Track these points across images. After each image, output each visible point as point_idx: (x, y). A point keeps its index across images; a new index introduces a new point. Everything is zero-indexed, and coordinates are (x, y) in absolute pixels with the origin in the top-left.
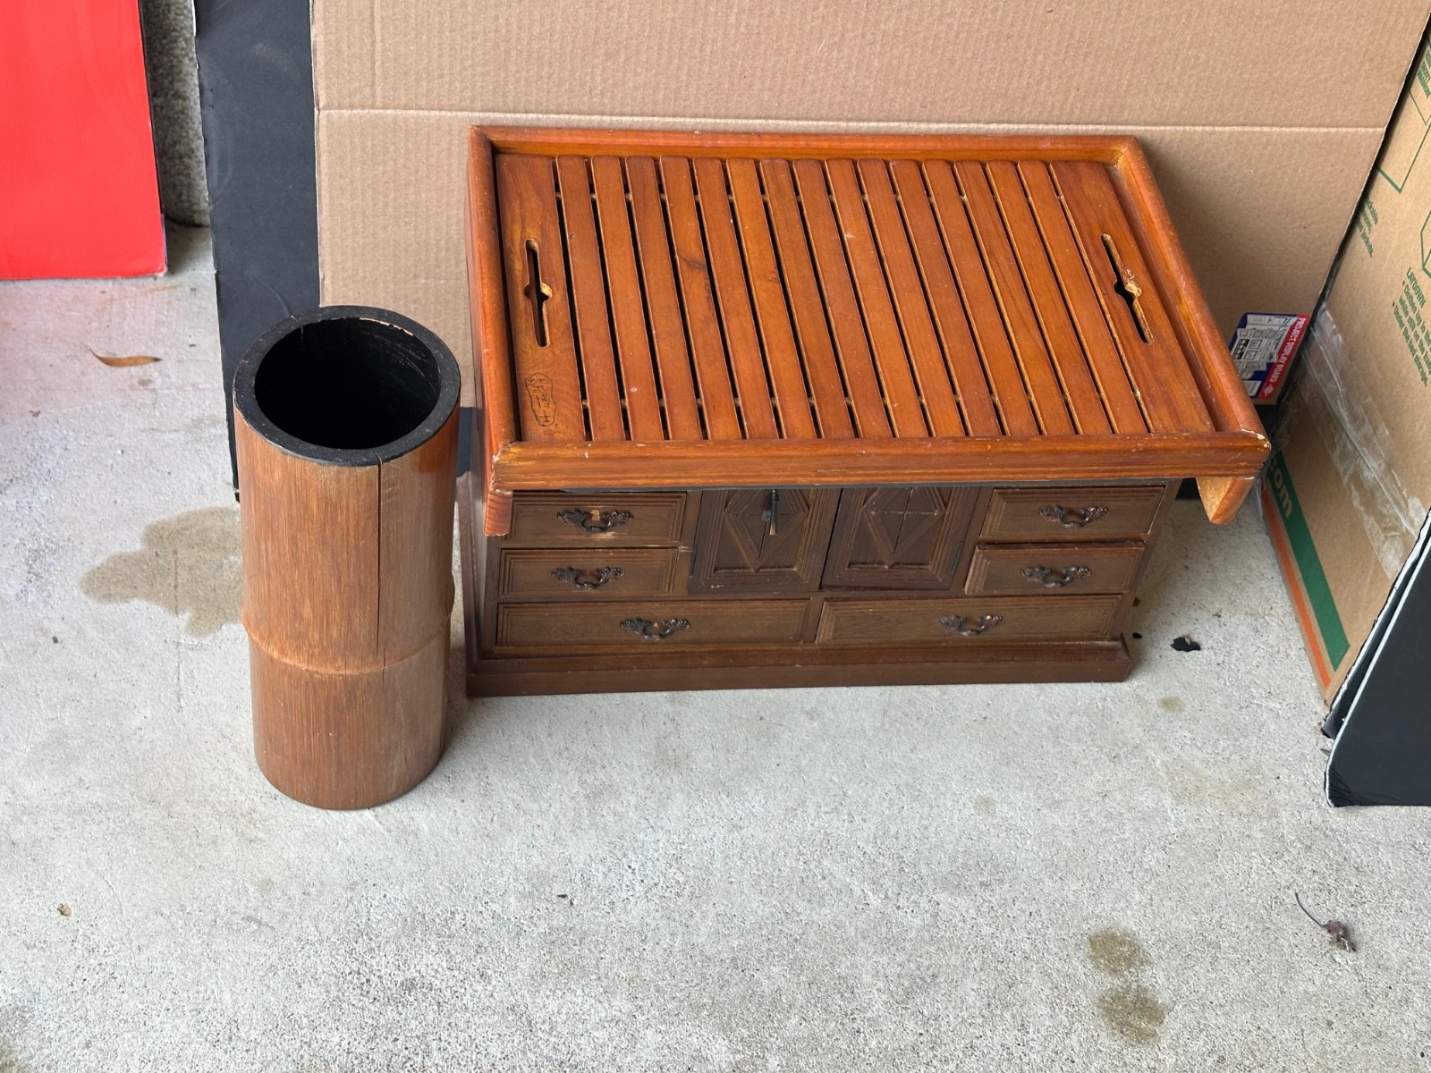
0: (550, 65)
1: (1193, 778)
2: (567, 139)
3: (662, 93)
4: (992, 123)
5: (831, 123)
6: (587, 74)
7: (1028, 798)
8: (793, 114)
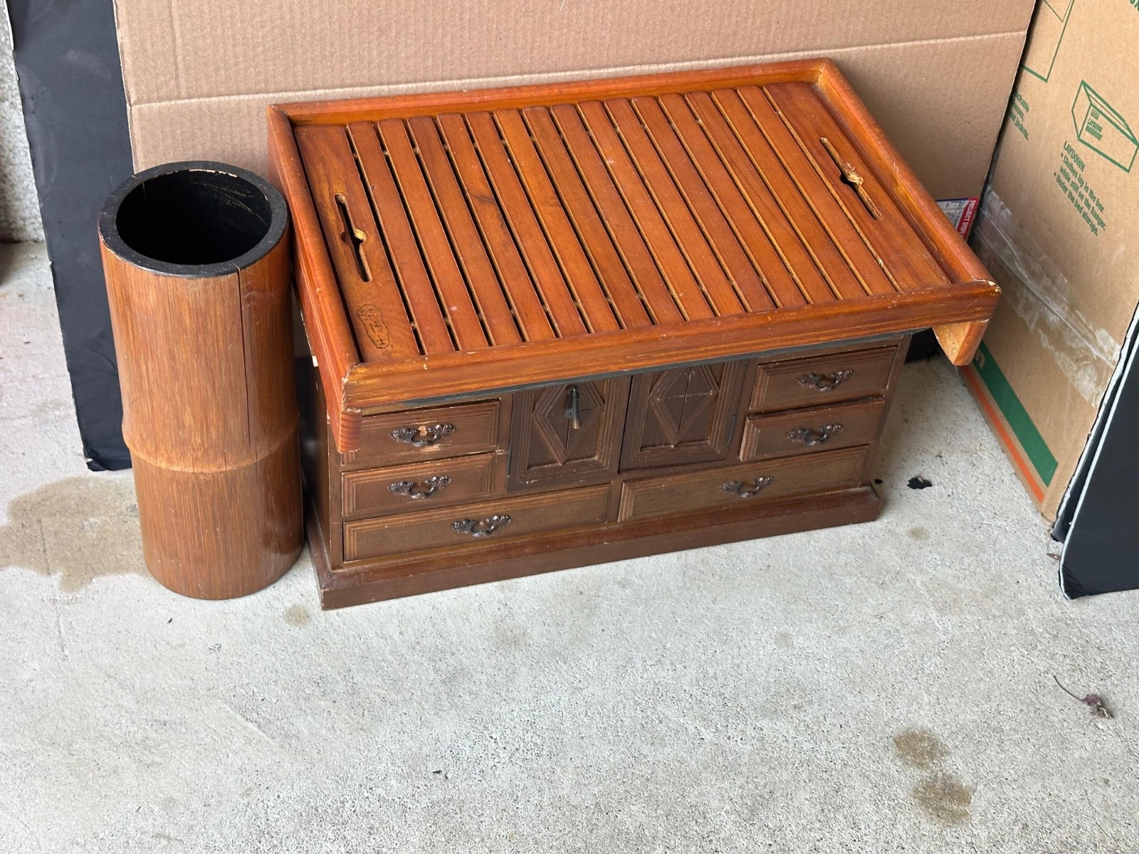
0: (332, 46)
1: (949, 593)
2: (355, 108)
3: (430, 59)
4: (710, 59)
5: (577, 73)
6: (364, 50)
7: (818, 628)
8: (544, 68)
